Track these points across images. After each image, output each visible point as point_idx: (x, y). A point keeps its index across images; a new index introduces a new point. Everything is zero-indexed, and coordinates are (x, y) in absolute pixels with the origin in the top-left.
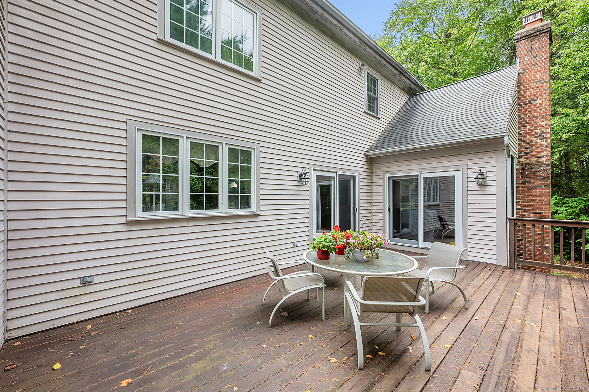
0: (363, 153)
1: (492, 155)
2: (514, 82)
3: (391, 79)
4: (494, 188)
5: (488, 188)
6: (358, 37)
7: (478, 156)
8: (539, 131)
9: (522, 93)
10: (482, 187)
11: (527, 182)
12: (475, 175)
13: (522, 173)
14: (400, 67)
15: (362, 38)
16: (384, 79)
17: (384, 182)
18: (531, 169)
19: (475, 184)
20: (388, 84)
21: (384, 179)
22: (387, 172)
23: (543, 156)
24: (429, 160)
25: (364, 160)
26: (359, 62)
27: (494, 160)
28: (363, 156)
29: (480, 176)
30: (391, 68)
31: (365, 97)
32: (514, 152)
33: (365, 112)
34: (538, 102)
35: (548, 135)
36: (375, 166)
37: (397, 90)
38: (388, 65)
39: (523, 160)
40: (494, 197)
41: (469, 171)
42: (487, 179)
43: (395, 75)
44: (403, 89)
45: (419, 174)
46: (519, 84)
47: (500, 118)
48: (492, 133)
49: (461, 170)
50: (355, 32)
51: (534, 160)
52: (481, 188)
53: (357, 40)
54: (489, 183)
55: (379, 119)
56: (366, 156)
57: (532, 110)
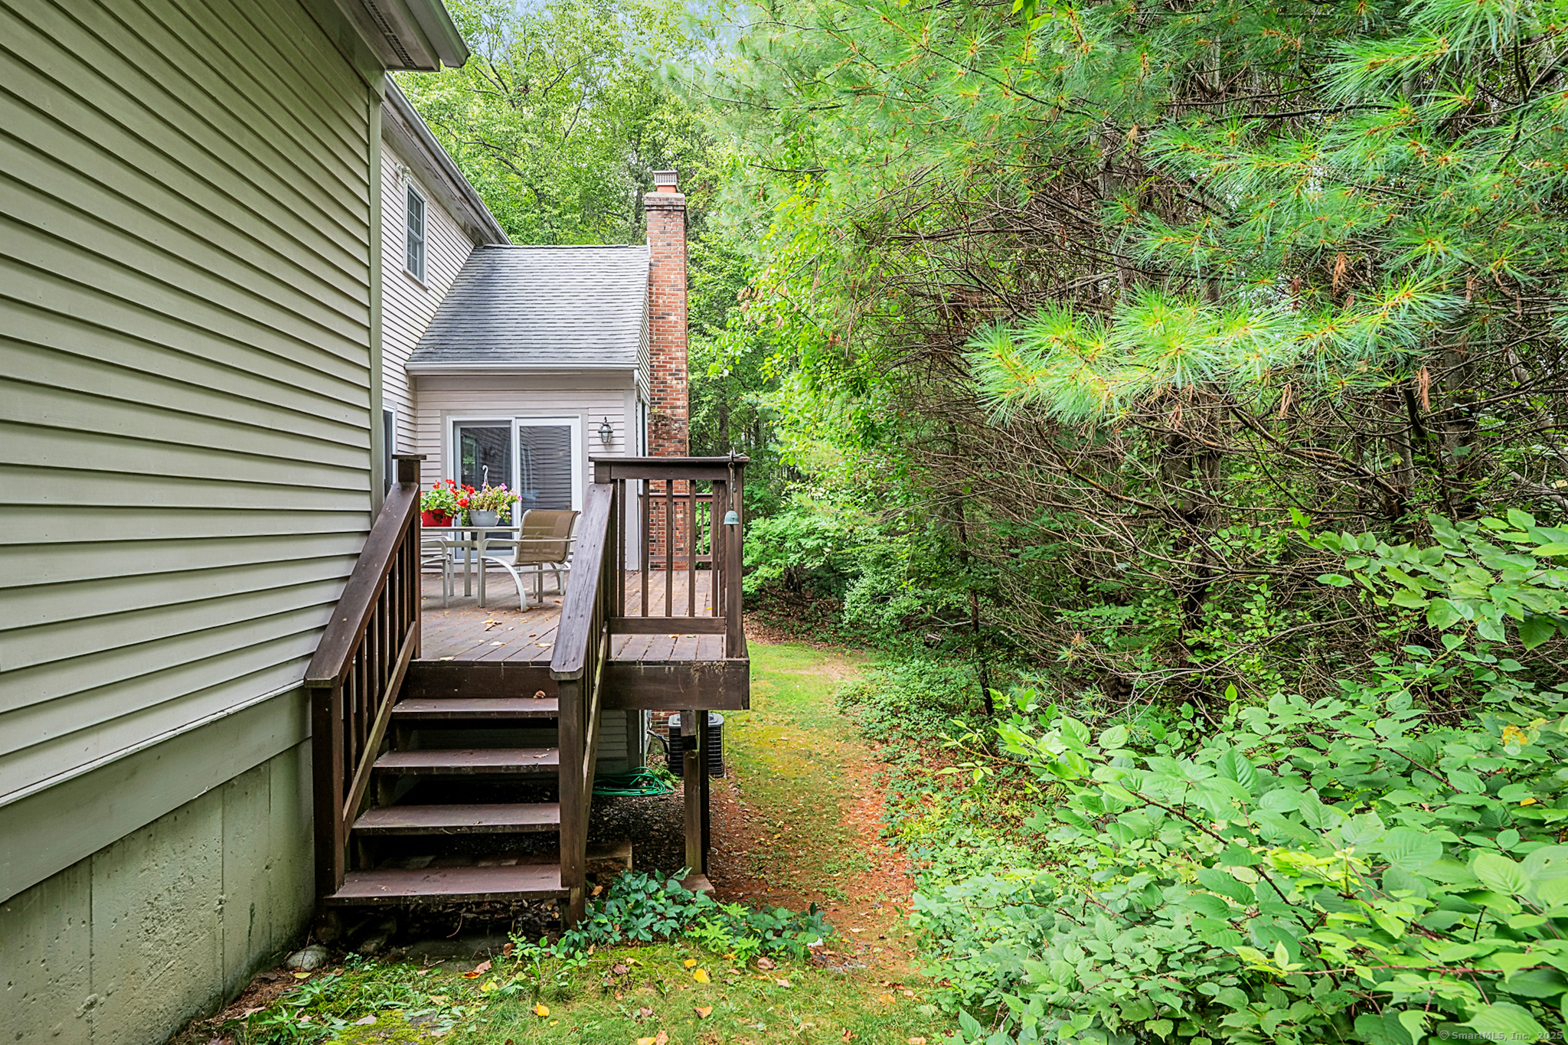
0: (402, 363)
2: (644, 281)
3: (445, 204)
4: (622, 448)
6: (403, 116)
7: (603, 395)
8: (673, 366)
9: (654, 298)
11: (660, 446)
12: (598, 427)
13: (655, 432)
14: (466, 188)
15: (410, 119)
16: (433, 201)
17: (444, 431)
18: (666, 425)
19: (599, 441)
20: (440, 214)
21: (443, 424)
22: (449, 411)
23: (678, 407)
24: (530, 394)
25: (403, 378)
26: (396, 161)
27: (621, 404)
28: (402, 370)
29: (605, 428)
30: (450, 184)
31: (405, 239)
32: (646, 395)
33: (405, 273)
34: (672, 318)
35: (684, 374)
36: (421, 396)
37: (455, 231)
38: (446, 178)
39: (655, 410)
41: (591, 419)
42: (615, 434)
43: (453, 198)
44: (464, 229)
45: (513, 419)
46: (651, 283)
47: (629, 338)
48: (619, 362)
49: (580, 417)
50: (399, 105)
51: (669, 411)
53: (400, 120)
54: (616, 441)
55: (426, 290)
56: (407, 371)
57: (666, 331)
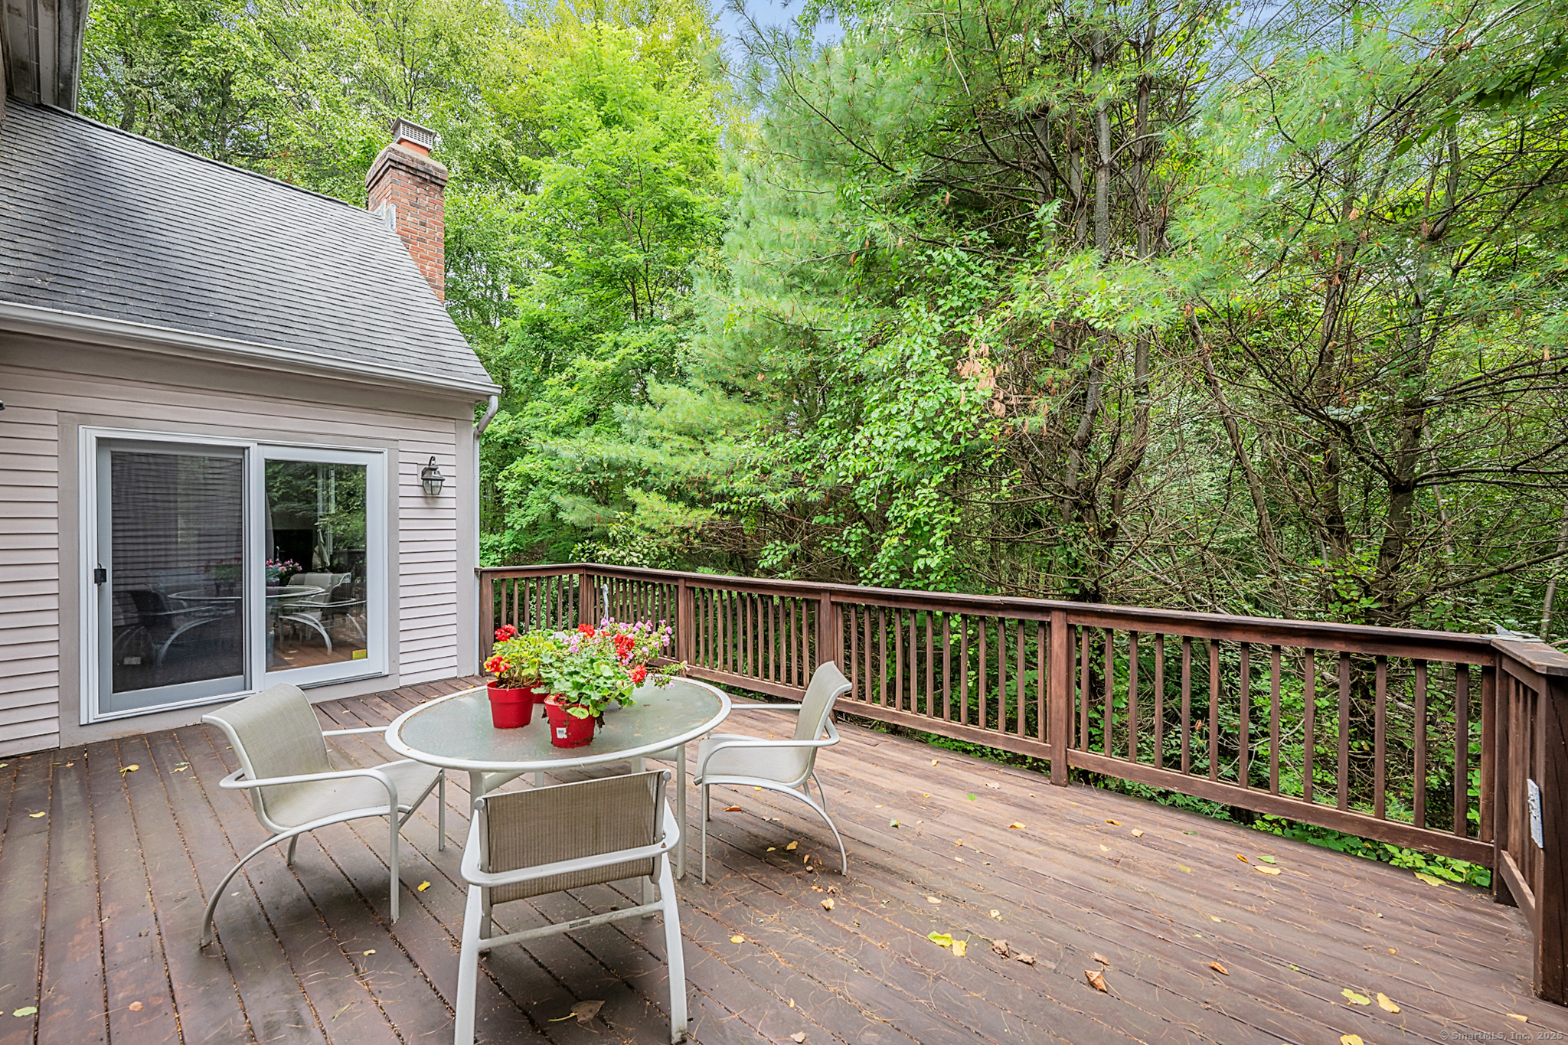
1: (450, 427)
4: (452, 503)
5: (442, 503)
7: (422, 423)
10: (430, 500)
12: (415, 470)
17: (68, 457)
19: (417, 491)
21: (68, 441)
22: (86, 417)
24: (288, 407)
27: (452, 439)
40: (452, 524)
41: (402, 457)
42: (443, 482)
45: (252, 446)
49: (386, 453)
52: (427, 503)
54: (445, 492)
